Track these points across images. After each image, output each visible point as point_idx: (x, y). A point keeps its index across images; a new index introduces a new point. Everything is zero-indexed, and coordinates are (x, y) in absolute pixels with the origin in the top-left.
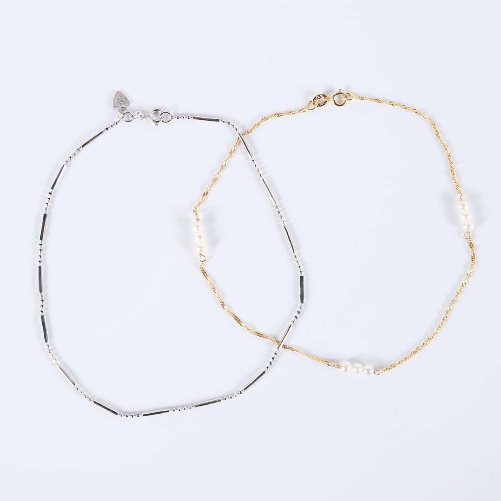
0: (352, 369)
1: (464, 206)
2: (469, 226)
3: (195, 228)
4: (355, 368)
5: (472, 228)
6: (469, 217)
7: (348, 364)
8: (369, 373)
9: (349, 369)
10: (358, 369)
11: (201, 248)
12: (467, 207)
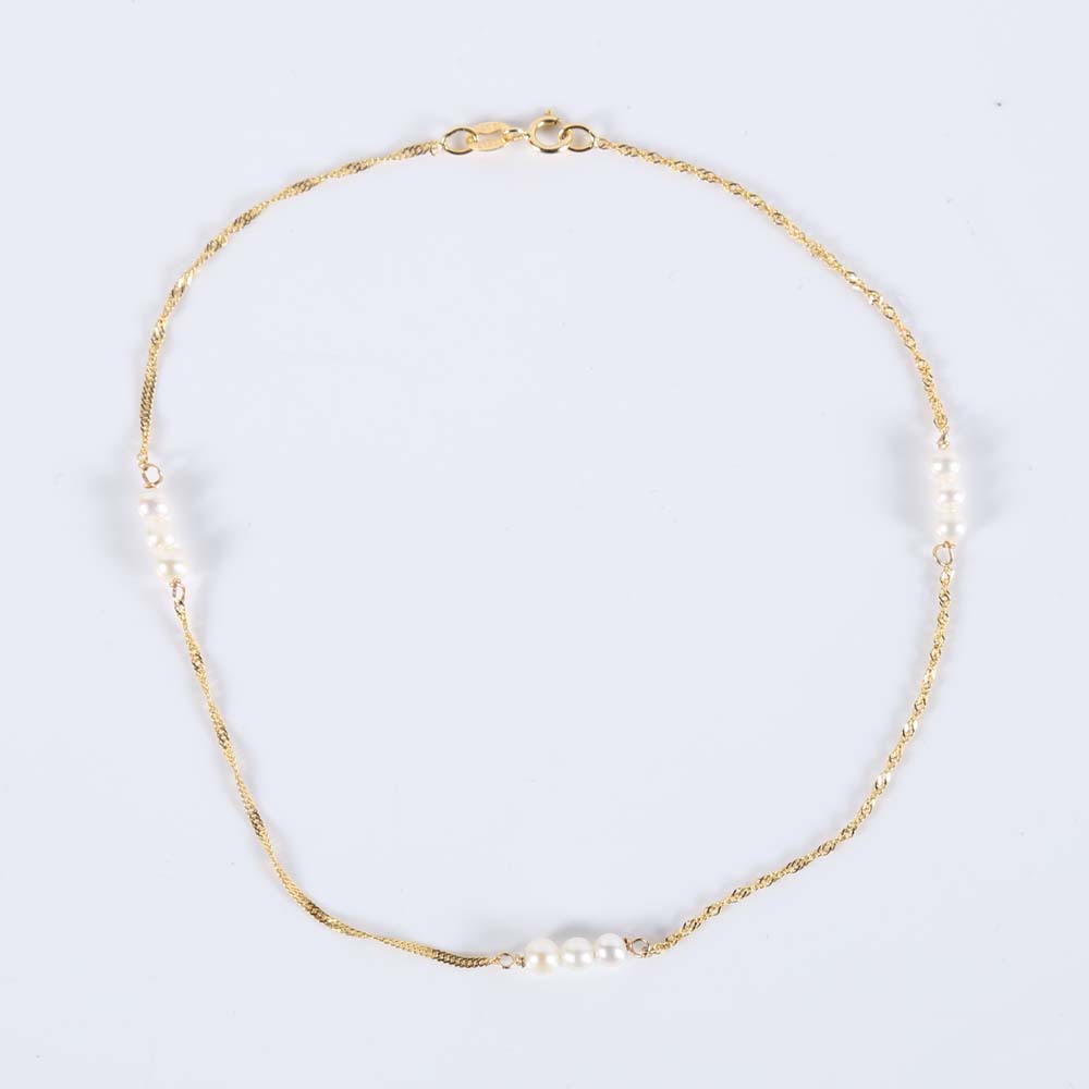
0: (560, 959)
1: (946, 463)
2: (951, 527)
3: (144, 509)
4: (569, 951)
5: (960, 529)
6: (959, 498)
7: (549, 946)
8: (611, 956)
9: (551, 960)
10: (578, 954)
11: (170, 564)
12: (955, 467)
